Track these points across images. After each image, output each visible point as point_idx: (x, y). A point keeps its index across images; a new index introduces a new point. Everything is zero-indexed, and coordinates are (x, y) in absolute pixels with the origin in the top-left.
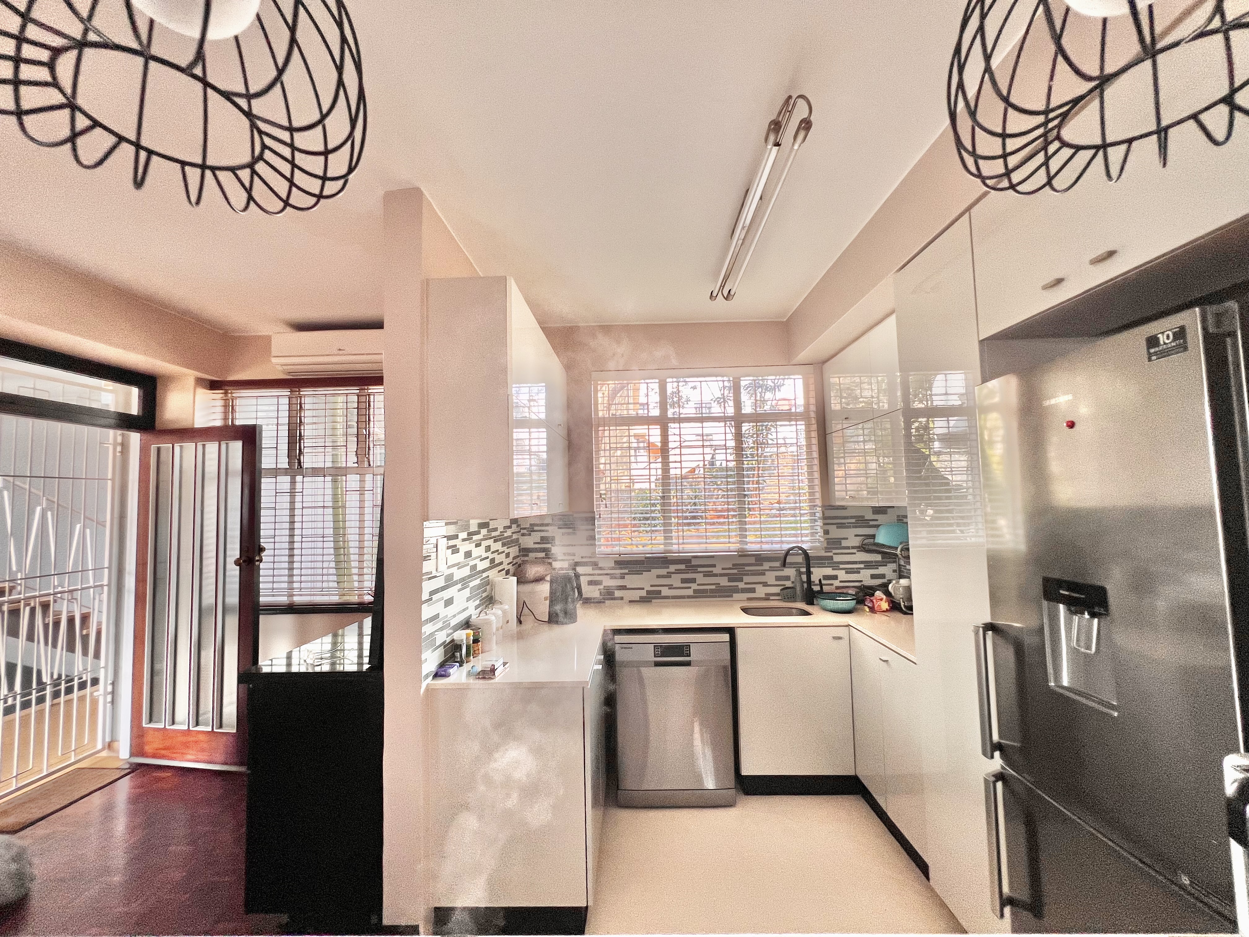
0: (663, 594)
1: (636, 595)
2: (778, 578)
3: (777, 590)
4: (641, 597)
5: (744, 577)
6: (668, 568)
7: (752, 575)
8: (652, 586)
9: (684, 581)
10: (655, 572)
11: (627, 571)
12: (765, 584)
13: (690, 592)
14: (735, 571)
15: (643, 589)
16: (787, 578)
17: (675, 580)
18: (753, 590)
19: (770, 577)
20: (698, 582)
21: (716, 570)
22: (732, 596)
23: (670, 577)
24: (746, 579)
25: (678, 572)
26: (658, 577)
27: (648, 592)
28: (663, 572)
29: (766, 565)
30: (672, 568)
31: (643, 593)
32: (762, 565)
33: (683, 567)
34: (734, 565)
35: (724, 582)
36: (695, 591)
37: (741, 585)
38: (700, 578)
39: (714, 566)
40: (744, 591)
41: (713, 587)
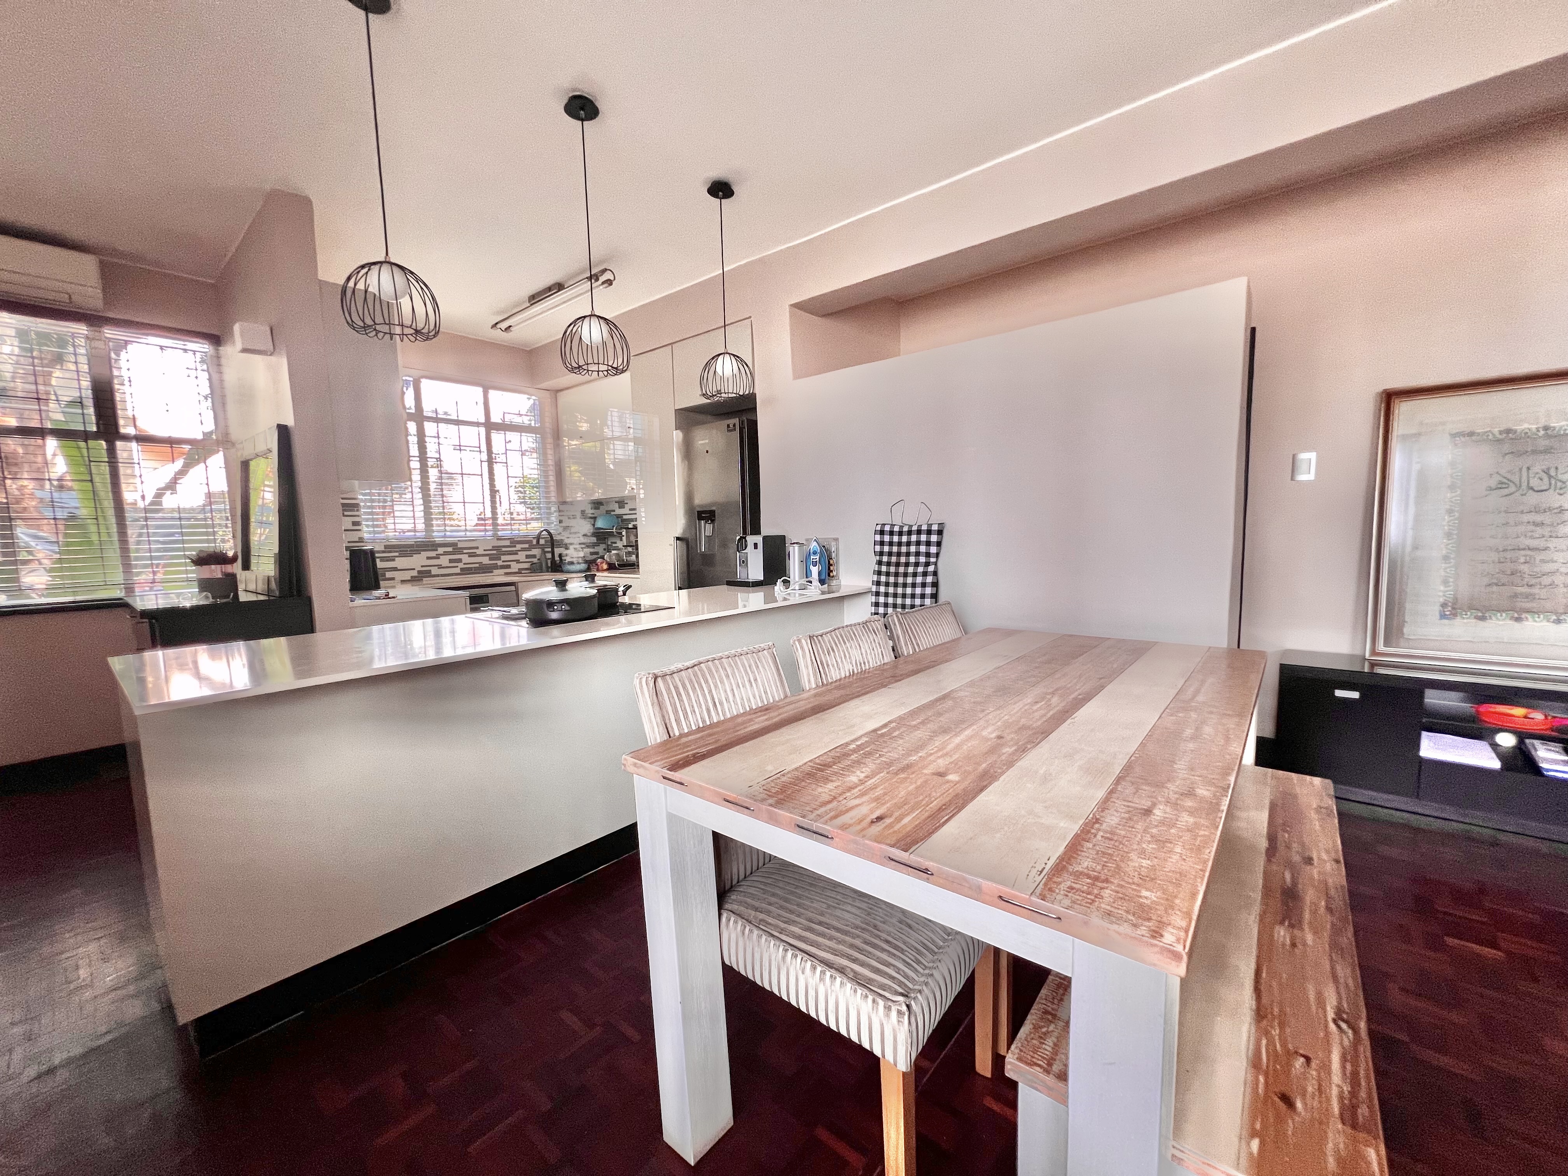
0: (433, 573)
1: (407, 575)
2: (527, 557)
3: (527, 566)
4: (412, 577)
5: (502, 557)
6: (437, 550)
7: (508, 554)
8: (422, 566)
9: (451, 561)
10: (425, 554)
11: (397, 554)
12: (518, 561)
13: (458, 570)
14: (495, 552)
15: (414, 569)
16: (534, 556)
17: (444, 561)
18: (509, 567)
19: (521, 556)
20: (464, 562)
21: (478, 552)
22: (492, 572)
23: (439, 558)
24: (503, 558)
25: (446, 553)
26: (428, 558)
27: (419, 572)
28: (433, 554)
29: (519, 547)
30: (441, 550)
31: (415, 573)
32: (515, 546)
33: (450, 549)
34: (493, 547)
35: (486, 560)
36: (462, 569)
37: (500, 563)
38: (465, 558)
39: (477, 548)
40: (502, 567)
41: (477, 565)
